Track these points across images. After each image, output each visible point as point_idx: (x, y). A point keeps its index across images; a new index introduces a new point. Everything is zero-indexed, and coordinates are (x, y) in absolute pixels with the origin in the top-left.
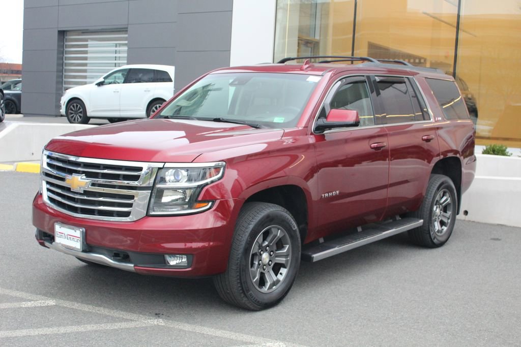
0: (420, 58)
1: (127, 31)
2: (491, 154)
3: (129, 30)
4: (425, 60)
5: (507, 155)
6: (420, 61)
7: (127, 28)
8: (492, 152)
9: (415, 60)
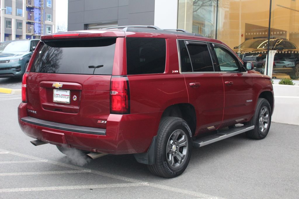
0: (283, 31)
1: (117, 23)
2: (282, 84)
3: (118, 22)
4: (286, 32)
5: (292, 85)
6: (283, 32)
7: (117, 21)
8: (283, 83)
9: (280, 33)
